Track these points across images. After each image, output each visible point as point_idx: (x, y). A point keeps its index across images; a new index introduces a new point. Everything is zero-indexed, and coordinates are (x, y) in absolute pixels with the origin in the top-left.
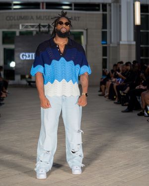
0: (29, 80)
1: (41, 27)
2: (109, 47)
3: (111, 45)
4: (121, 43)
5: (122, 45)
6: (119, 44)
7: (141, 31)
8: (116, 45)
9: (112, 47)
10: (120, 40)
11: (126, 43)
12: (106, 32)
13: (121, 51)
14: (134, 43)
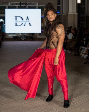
0: (15, 35)
1: (21, 4)
2: (62, 16)
3: (63, 15)
4: (69, 13)
5: (70, 15)
6: (68, 14)
7: (81, 6)
8: (66, 15)
9: (64, 16)
10: (68, 12)
11: (72, 14)
12: (60, 6)
13: (69, 18)
14: (77, 14)
